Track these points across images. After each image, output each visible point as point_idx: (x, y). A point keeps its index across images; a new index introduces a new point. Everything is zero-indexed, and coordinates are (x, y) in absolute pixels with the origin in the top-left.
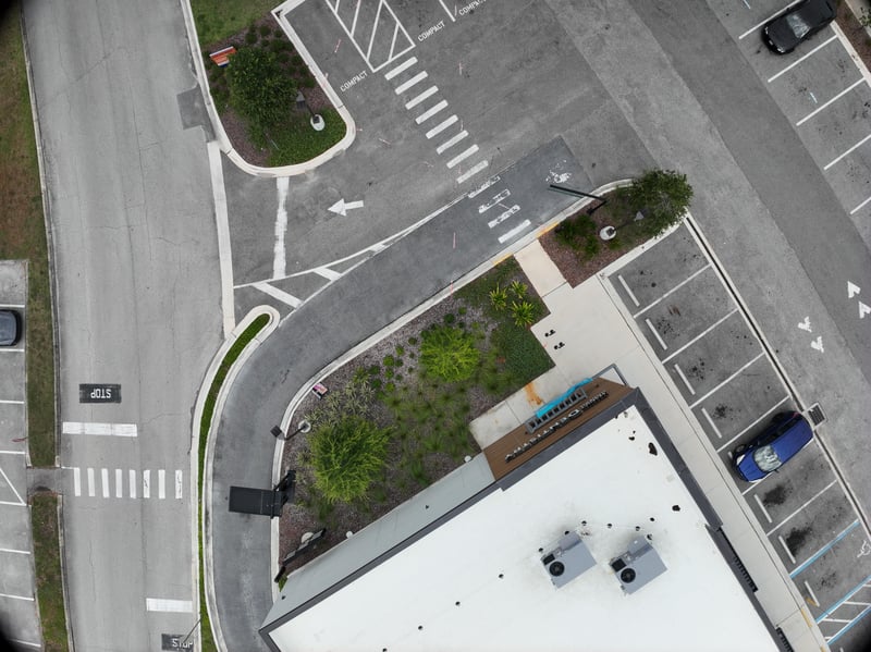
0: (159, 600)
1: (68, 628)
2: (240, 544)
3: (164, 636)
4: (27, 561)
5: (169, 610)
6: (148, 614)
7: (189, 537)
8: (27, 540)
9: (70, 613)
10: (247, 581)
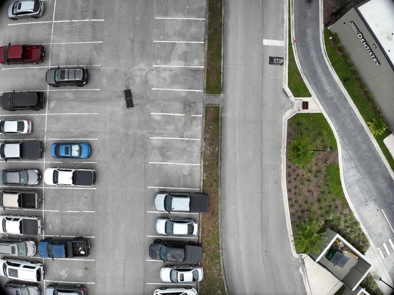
0: (269, 40)
1: (222, 55)
2: (306, 15)
3: (270, 57)
4: (203, 23)
5: (273, 45)
6: (263, 47)
7: (283, 12)
8: (204, 13)
9: (224, 47)
10: (309, 31)
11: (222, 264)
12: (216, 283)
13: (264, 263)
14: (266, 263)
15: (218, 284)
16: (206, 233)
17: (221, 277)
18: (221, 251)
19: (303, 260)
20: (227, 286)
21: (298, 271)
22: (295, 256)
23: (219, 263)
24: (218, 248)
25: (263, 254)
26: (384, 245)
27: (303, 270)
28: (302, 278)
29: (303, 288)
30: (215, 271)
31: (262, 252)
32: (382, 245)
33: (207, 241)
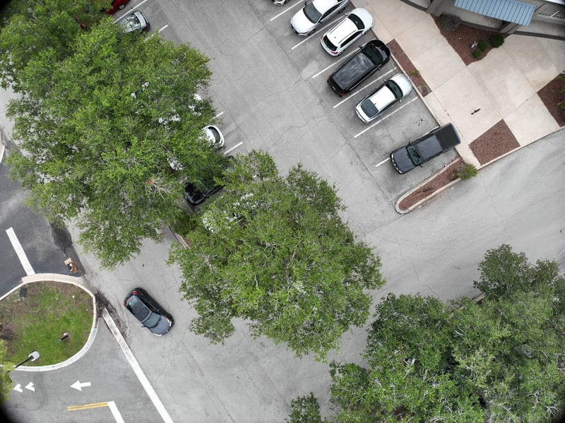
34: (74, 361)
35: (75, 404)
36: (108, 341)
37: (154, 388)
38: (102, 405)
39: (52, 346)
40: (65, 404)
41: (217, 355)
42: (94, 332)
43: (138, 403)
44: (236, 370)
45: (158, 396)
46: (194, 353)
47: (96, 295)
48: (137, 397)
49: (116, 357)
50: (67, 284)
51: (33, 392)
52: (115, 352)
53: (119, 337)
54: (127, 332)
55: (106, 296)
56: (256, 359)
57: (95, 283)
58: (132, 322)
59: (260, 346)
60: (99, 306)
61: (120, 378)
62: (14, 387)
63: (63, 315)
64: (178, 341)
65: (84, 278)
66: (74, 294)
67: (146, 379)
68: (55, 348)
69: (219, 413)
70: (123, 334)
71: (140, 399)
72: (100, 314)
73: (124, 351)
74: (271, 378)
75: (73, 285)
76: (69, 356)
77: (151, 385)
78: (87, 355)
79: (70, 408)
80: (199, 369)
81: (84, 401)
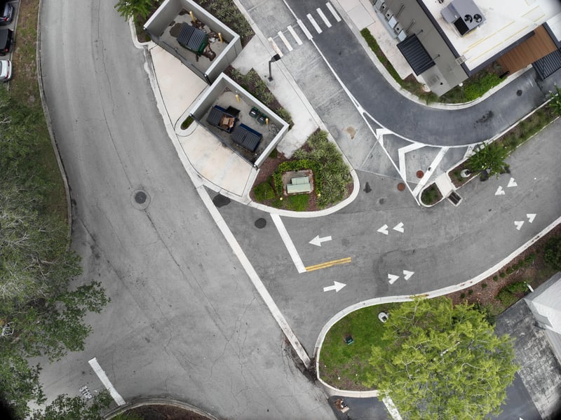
11: (37, 59)
12: (29, 86)
13: (93, 57)
14: (96, 57)
15: (31, 88)
16: (22, 21)
17: (35, 78)
18: (37, 43)
19: (149, 53)
20: (44, 91)
21: (143, 69)
22: (138, 47)
23: (34, 59)
24: (35, 39)
25: (92, 44)
26: (280, 34)
27: (149, 67)
28: (149, 79)
29: (151, 94)
30: (28, 70)
31: (92, 43)
32: (277, 34)
33: (22, 31)
34: (341, 312)
35: (342, 266)
36: (304, 335)
37: (256, 290)
38: (312, 268)
39: (364, 327)
40: (354, 264)
41: (192, 328)
42: (319, 344)
43: (273, 273)
44: (173, 314)
45: (252, 283)
46: (215, 330)
47: (317, 379)
48: (274, 279)
49: (297, 319)
50: (347, 389)
51: (391, 273)
52: (297, 324)
53: (293, 340)
54: (284, 346)
55: (307, 379)
56: (153, 326)
57: (318, 391)
58: (279, 356)
59: (151, 339)
60: (314, 369)
61: (292, 298)
62: (413, 276)
63: (350, 360)
64: (232, 340)
65: (328, 395)
66: (339, 381)
67: (264, 299)
68: (360, 326)
69: (189, 268)
70: (288, 343)
71: (271, 278)
72: (313, 361)
73: (288, 327)
74: (138, 307)
75: (340, 389)
76: (346, 318)
77: (259, 294)
78: (327, 319)
79: (349, 260)
80: (209, 313)
81: (332, 270)
